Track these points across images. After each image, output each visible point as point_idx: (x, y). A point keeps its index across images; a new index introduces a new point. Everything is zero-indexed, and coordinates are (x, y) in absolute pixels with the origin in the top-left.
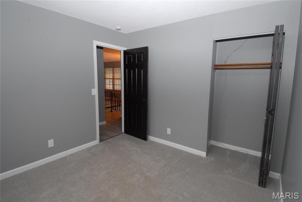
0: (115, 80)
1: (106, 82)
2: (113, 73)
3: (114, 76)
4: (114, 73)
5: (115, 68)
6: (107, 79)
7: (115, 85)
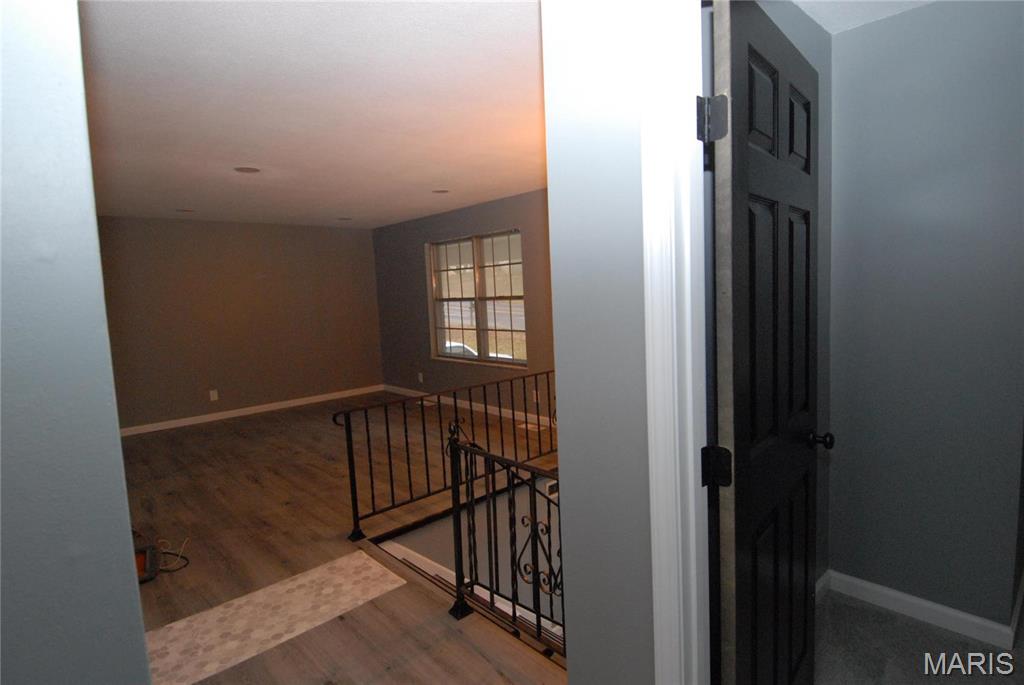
0: (489, 304)
1: (446, 320)
2: (480, 267)
3: (481, 286)
4: (482, 267)
5: (487, 241)
6: (449, 300)
7: (491, 334)
